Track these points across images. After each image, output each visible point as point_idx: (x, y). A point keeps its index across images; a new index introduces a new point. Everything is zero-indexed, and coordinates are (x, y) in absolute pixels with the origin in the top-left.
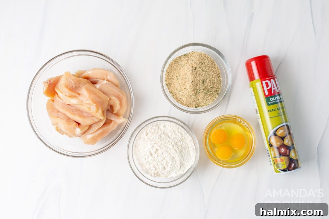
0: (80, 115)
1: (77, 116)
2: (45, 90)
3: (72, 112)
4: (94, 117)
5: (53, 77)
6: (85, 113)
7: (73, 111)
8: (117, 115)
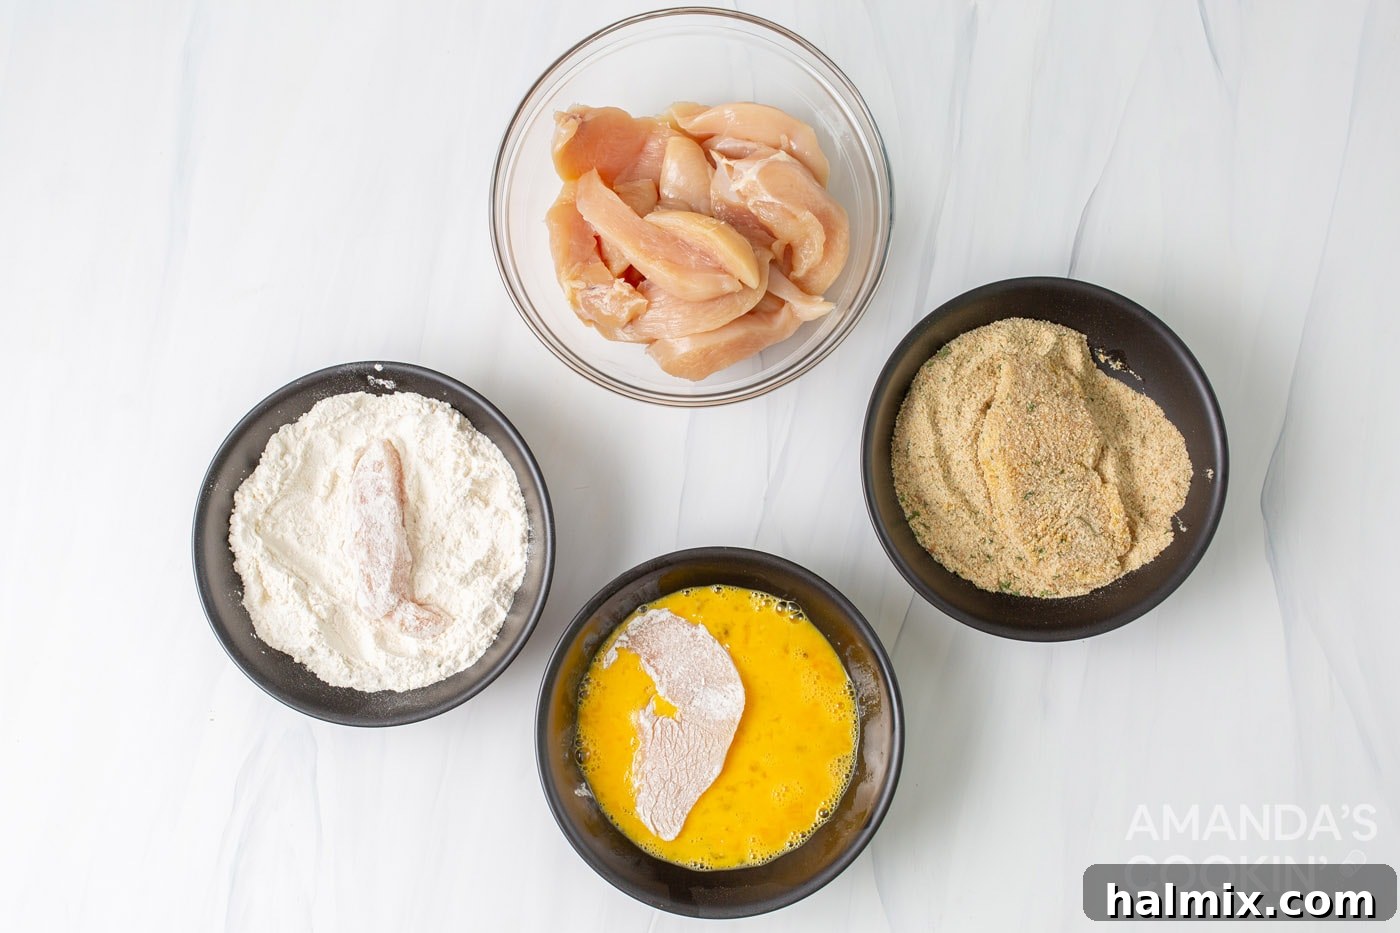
0: (670, 261)
1: (657, 262)
2: (560, 146)
3: (642, 245)
4: (726, 272)
5: (592, 106)
6: (694, 252)
7: (647, 241)
8: (803, 287)
